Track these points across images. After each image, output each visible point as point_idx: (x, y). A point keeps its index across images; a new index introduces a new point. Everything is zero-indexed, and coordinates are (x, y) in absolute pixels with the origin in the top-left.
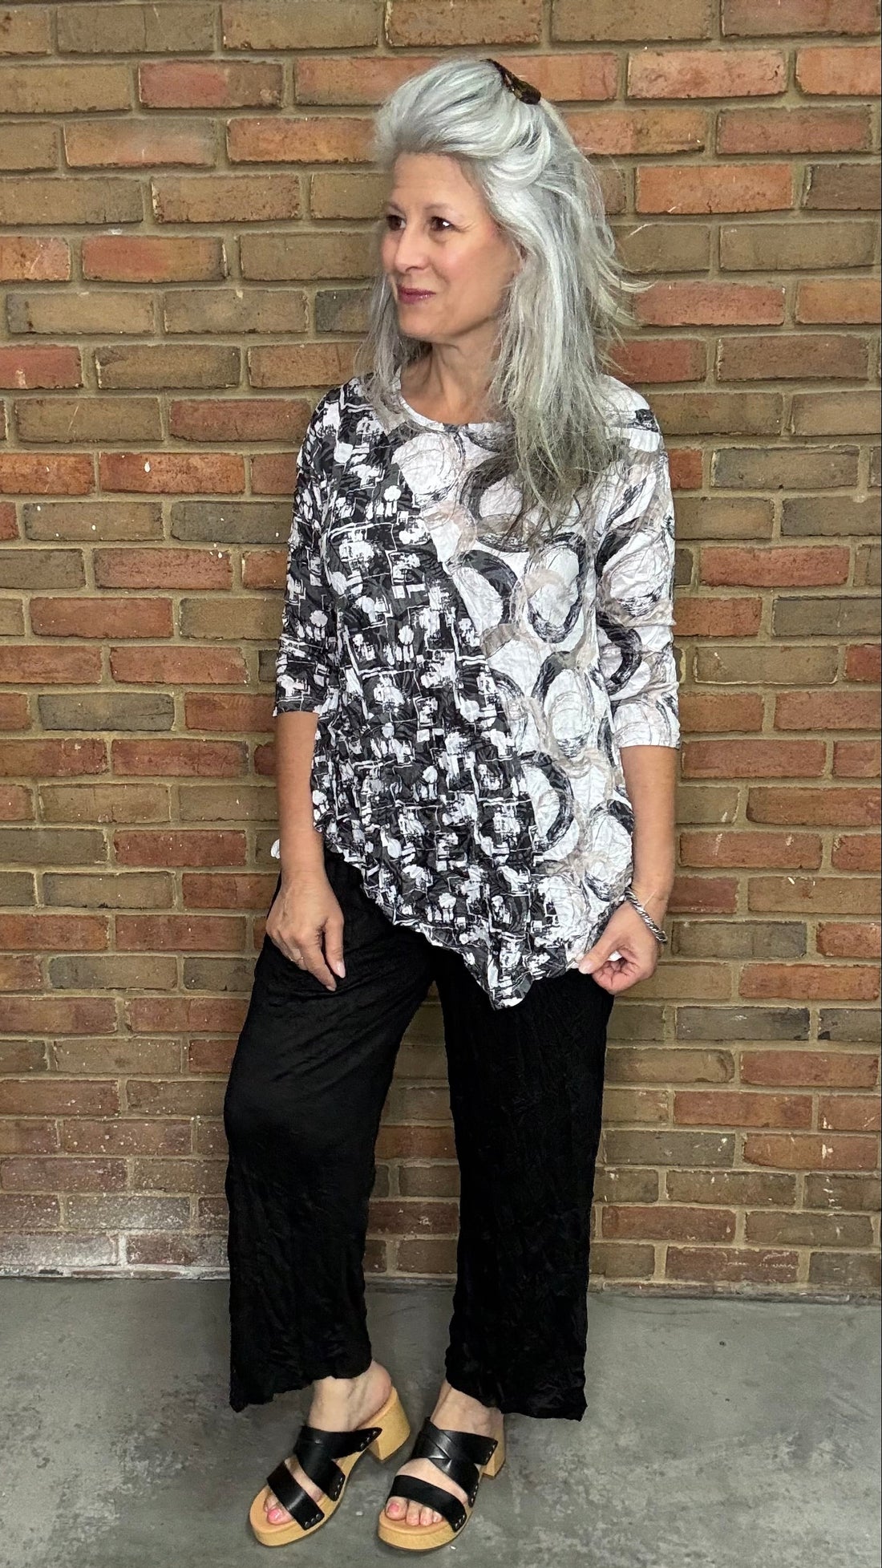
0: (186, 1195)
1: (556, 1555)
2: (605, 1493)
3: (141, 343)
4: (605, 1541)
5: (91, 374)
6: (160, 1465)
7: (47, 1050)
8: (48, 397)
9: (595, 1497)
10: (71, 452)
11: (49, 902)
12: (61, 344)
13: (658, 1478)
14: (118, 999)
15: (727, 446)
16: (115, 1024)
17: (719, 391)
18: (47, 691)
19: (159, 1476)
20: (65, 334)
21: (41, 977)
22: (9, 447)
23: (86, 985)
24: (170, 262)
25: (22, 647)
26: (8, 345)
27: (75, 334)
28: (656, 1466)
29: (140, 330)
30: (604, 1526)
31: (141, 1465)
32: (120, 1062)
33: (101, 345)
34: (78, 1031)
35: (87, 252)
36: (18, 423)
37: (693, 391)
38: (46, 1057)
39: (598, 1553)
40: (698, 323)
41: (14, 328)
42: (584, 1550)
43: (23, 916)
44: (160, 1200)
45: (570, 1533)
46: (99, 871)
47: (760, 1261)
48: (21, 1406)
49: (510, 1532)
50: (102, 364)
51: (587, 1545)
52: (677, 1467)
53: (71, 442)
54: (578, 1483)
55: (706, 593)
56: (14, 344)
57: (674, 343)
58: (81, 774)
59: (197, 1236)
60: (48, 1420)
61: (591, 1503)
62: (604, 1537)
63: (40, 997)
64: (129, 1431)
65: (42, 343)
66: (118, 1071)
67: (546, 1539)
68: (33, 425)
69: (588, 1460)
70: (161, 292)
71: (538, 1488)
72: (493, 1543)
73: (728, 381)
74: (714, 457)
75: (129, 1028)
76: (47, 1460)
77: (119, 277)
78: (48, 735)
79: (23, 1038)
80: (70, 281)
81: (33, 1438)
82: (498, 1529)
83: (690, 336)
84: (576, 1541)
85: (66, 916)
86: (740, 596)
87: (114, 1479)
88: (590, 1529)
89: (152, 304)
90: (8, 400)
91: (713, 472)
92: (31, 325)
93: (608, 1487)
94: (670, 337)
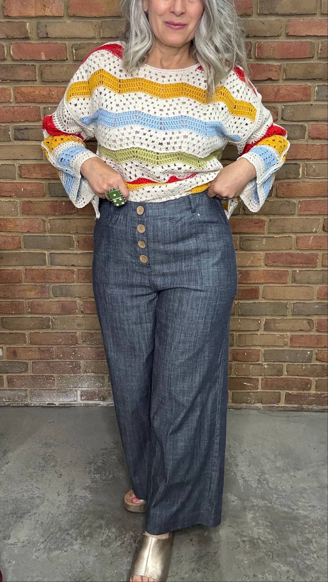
0: (103, 375)
1: (260, 507)
2: (274, 484)
3: (91, 42)
4: (277, 502)
5: (71, 55)
6: (104, 476)
7: (50, 321)
8: (54, 64)
9: (271, 485)
10: (62, 86)
11: (52, 264)
12: (59, 42)
13: (293, 478)
14: (78, 301)
15: (321, 84)
16: (77, 311)
17: (319, 62)
18: (52, 182)
19: (104, 480)
20: (61, 38)
21: (48, 293)
22: (38, 84)
23: (66, 296)
24: (103, 9)
25: (42, 164)
26: (38, 42)
27: (65, 38)
28: (292, 473)
29: (91, 37)
30: (276, 496)
31: (97, 476)
32: (79, 325)
33: (75, 42)
34: (63, 313)
35: (70, 4)
36: (42, 74)
37: (308, 62)
38: (50, 323)
39: (275, 506)
40: (312, 35)
41: (41, 35)
42: (270, 505)
43: (43, 269)
44: (93, 377)
45: (264, 499)
46: (71, 252)
47: (321, 397)
48: (48, 454)
49: (240, 499)
50: (75, 50)
51: (271, 503)
52: (300, 474)
53: (63, 82)
54: (264, 480)
55: (311, 142)
56: (40, 42)
57: (302, 43)
58: (65, 214)
59: (108, 390)
60: (59, 460)
61: (270, 488)
62: (277, 500)
63: (48, 300)
64: (90, 463)
65: (52, 42)
66: (78, 328)
67: (255, 501)
68: (48, 76)
69: (266, 471)
70: (100, 21)
71: (249, 482)
72: (235, 503)
73: (323, 58)
74: (316, 88)
75: (82, 312)
76: (61, 475)
77: (83, 15)
78: (52, 199)
79: (41, 316)
80: (63, 17)
81: (54, 466)
82: (236, 498)
83: (309, 40)
84: (266, 502)
85: (58, 269)
86: (324, 143)
87: (88, 482)
88: (271, 497)
89: (96, 26)
90: (37, 65)
91: (316, 94)
92: (47, 34)
93: (275, 482)
94: (301, 40)
